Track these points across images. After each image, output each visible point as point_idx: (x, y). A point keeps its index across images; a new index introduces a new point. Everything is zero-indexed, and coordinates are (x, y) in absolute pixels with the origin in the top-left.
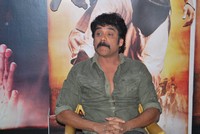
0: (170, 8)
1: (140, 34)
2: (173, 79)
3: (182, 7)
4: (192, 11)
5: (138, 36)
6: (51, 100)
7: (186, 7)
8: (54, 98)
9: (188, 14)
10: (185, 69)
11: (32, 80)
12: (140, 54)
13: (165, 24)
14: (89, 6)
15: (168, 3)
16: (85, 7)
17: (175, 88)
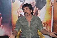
0: (46, 2)
1: (38, 9)
2: (47, 22)
3: (50, 2)
4: (52, 3)
5: (37, 10)
6: (12, 28)
7: (51, 2)
8: (13, 27)
9: (51, 4)
10: (50, 19)
11: (7, 22)
12: (38, 15)
13: (45, 6)
14: (23, 1)
15: (46, 1)
16: (22, 1)
17: (47, 25)
